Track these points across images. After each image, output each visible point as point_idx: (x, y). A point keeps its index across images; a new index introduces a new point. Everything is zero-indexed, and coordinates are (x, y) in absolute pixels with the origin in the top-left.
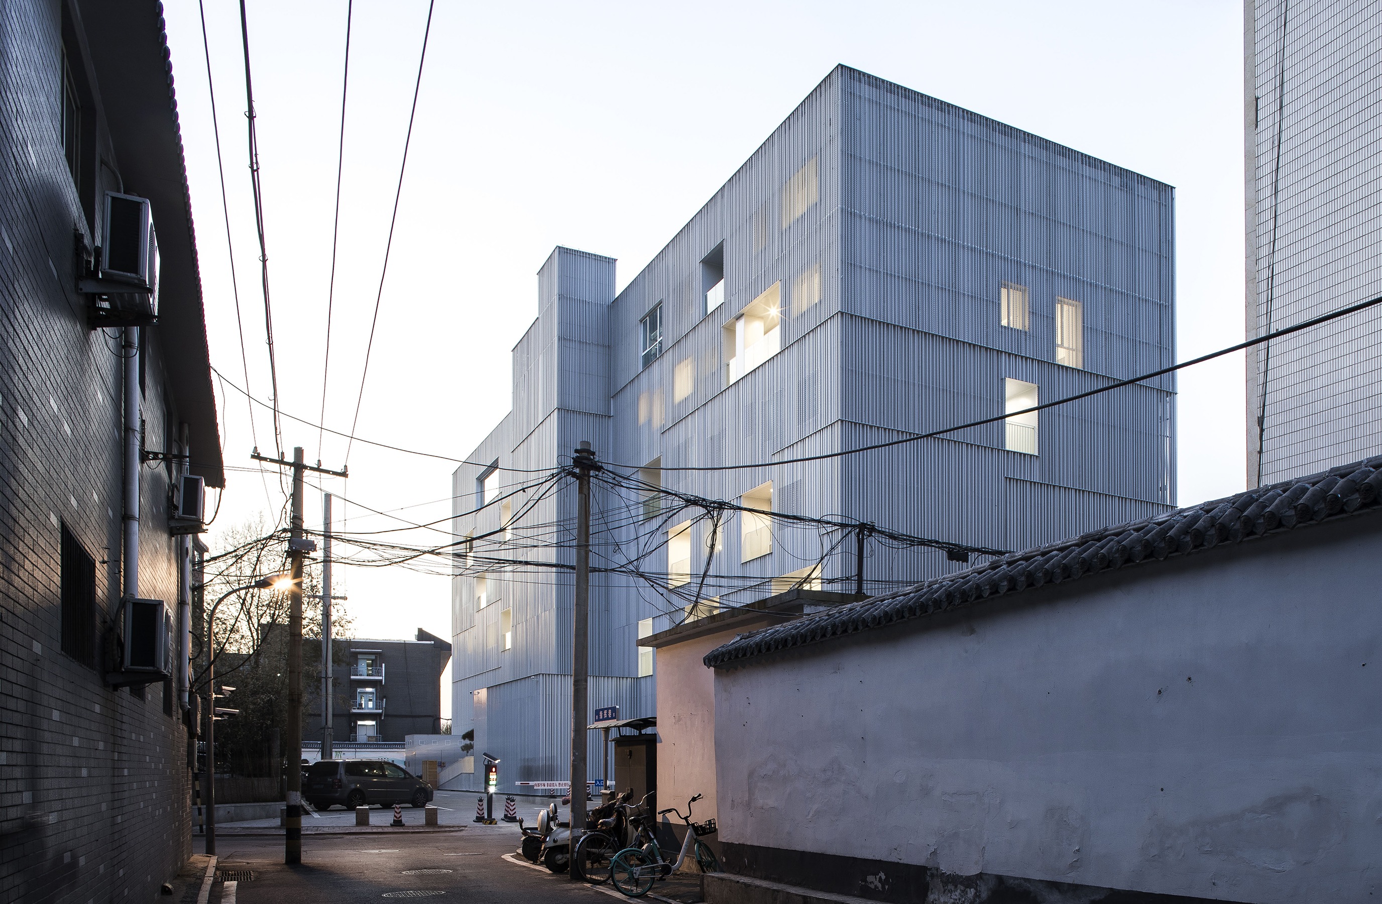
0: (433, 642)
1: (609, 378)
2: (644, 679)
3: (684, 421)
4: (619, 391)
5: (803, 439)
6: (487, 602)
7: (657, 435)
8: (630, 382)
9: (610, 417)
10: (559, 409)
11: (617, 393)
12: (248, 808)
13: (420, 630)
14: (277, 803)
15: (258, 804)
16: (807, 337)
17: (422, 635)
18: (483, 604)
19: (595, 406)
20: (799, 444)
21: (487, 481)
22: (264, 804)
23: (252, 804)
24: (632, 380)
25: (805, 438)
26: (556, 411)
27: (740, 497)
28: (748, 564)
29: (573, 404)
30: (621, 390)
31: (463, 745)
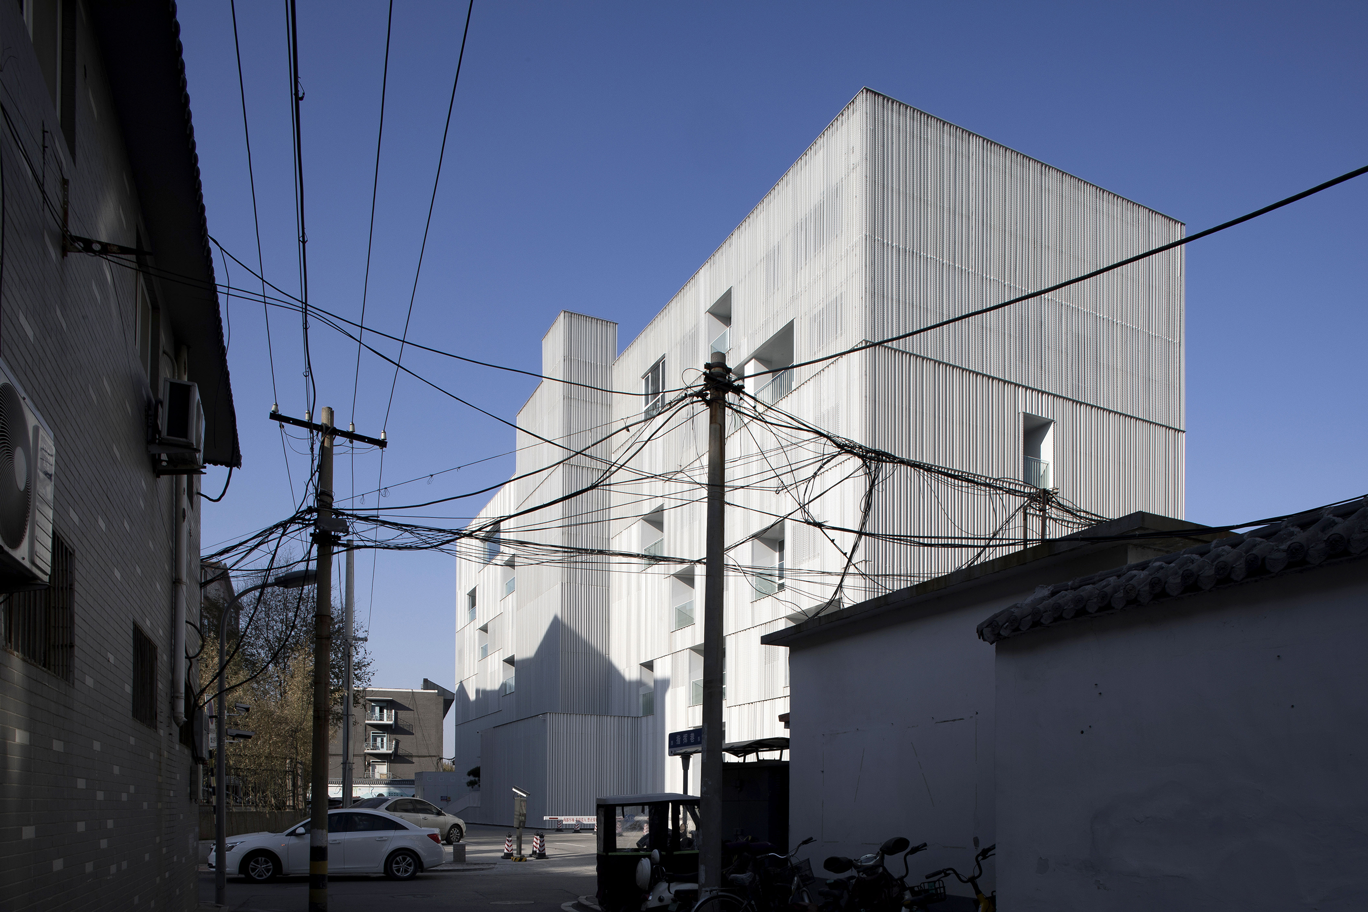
0: (437, 691)
10: (564, 464)
13: (426, 681)
26: (561, 466)
28: (758, 603)
31: (469, 781)
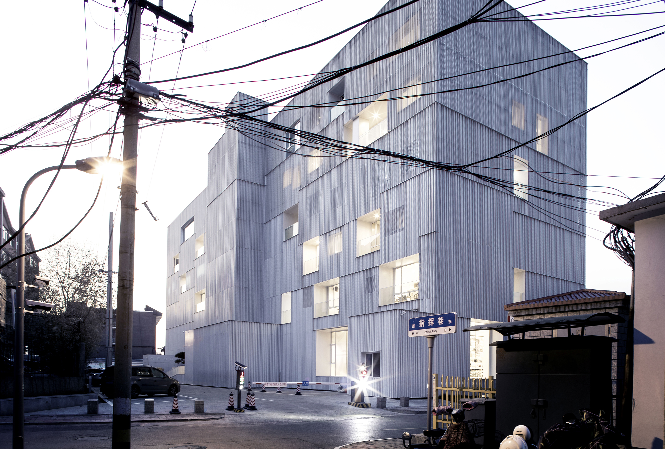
0: (153, 312)
1: (264, 166)
2: (285, 325)
3: (315, 182)
4: (270, 172)
5: (405, 182)
6: (187, 289)
7: (296, 192)
8: (278, 166)
9: (264, 186)
10: (238, 179)
11: (269, 173)
12: (62, 399)
13: (147, 306)
14: (83, 395)
15: (69, 396)
16: (409, 122)
17: (148, 308)
18: (184, 290)
19: (257, 180)
20: (402, 185)
21: (186, 229)
22: (73, 395)
23: (65, 396)
24: (279, 165)
25: (407, 181)
26: (236, 181)
27: (356, 220)
28: (361, 258)
29: (245, 177)
30: (272, 171)
31: (176, 360)
